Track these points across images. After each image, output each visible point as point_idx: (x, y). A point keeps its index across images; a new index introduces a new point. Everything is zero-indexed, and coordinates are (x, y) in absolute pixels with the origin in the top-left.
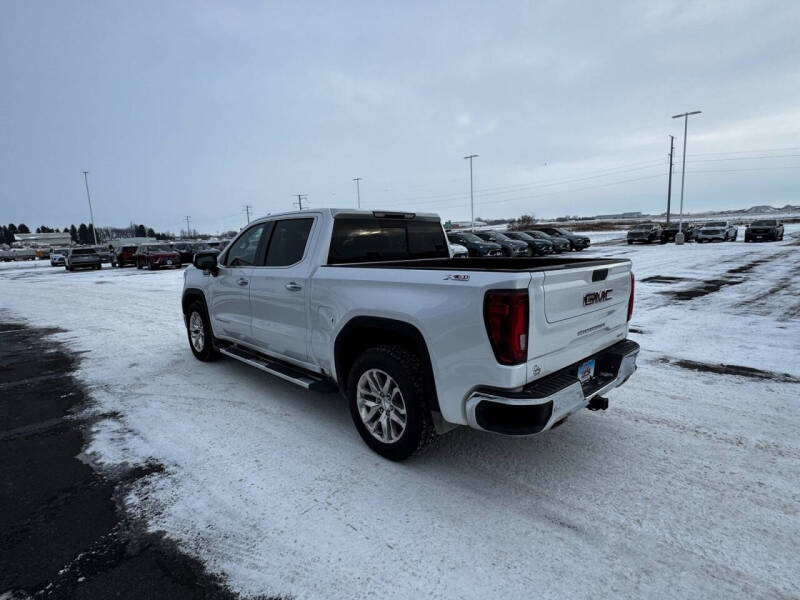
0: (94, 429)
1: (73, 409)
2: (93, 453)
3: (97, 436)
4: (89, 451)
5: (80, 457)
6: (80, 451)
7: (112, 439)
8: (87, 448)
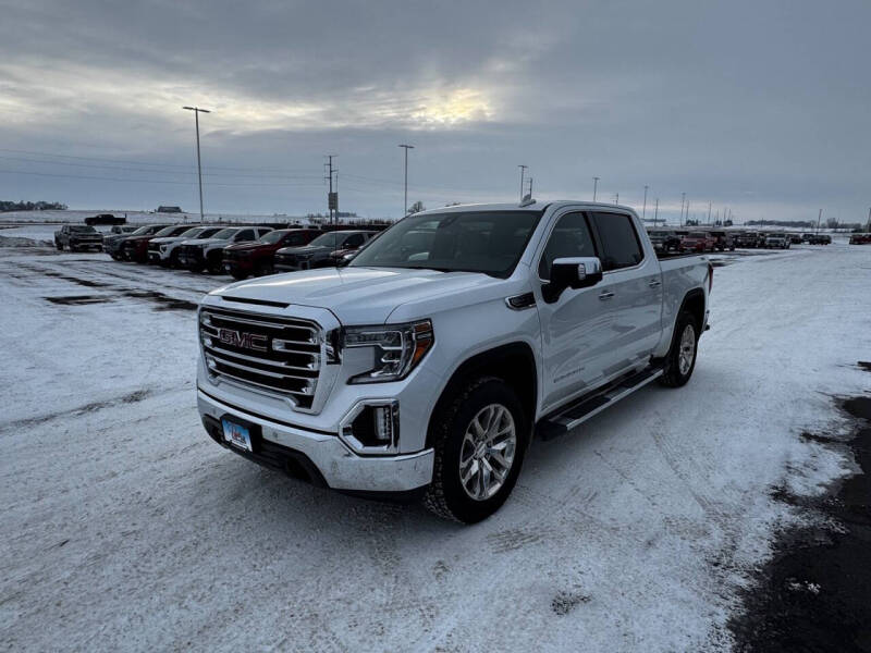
0: (822, 490)
1: (821, 539)
2: (845, 468)
3: (826, 480)
4: (848, 471)
5: (860, 472)
6: (857, 476)
7: (815, 470)
8: (847, 475)
